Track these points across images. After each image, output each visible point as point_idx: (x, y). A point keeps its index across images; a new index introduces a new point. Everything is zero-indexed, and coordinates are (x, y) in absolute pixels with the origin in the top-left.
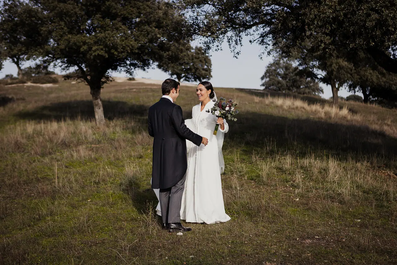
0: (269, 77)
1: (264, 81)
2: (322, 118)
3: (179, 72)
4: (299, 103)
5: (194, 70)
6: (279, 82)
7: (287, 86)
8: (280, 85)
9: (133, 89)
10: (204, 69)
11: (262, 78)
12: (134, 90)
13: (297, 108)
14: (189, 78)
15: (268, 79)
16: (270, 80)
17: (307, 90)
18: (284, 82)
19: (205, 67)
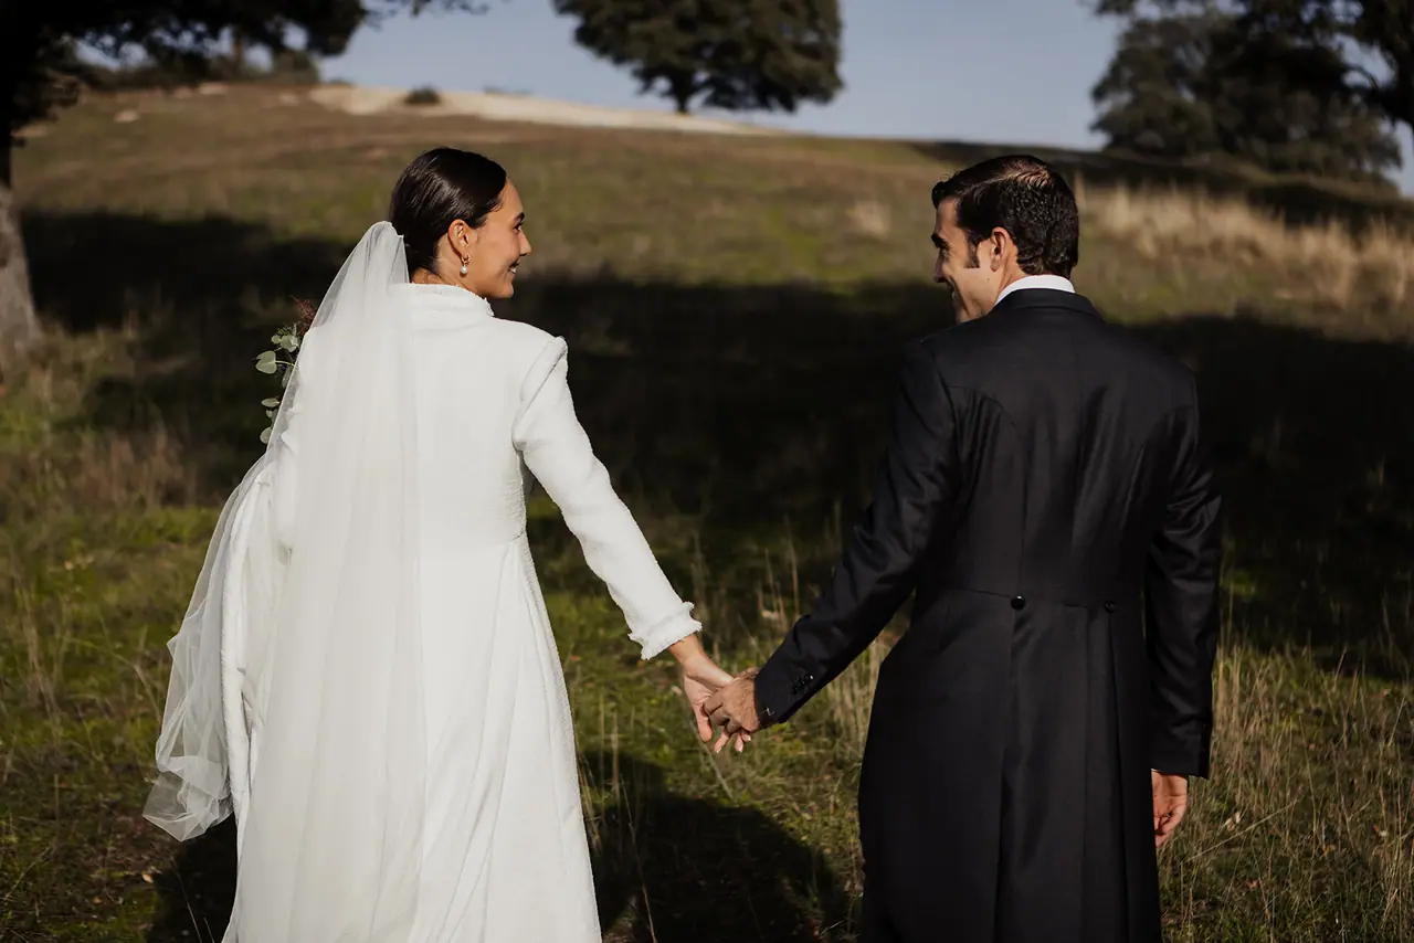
0: (1132, 85)
1: (1106, 106)
2: (1332, 307)
3: (675, 61)
4: (1235, 221)
5: (749, 55)
6: (1179, 112)
7: (1220, 128)
8: (1182, 126)
9: (370, 147)
10: (802, 49)
11: (1099, 93)
12: (377, 154)
13: (1217, 246)
14: (732, 91)
15: (1125, 98)
16: (1136, 103)
17: (1319, 152)
18: (1205, 112)
19: (811, 38)
